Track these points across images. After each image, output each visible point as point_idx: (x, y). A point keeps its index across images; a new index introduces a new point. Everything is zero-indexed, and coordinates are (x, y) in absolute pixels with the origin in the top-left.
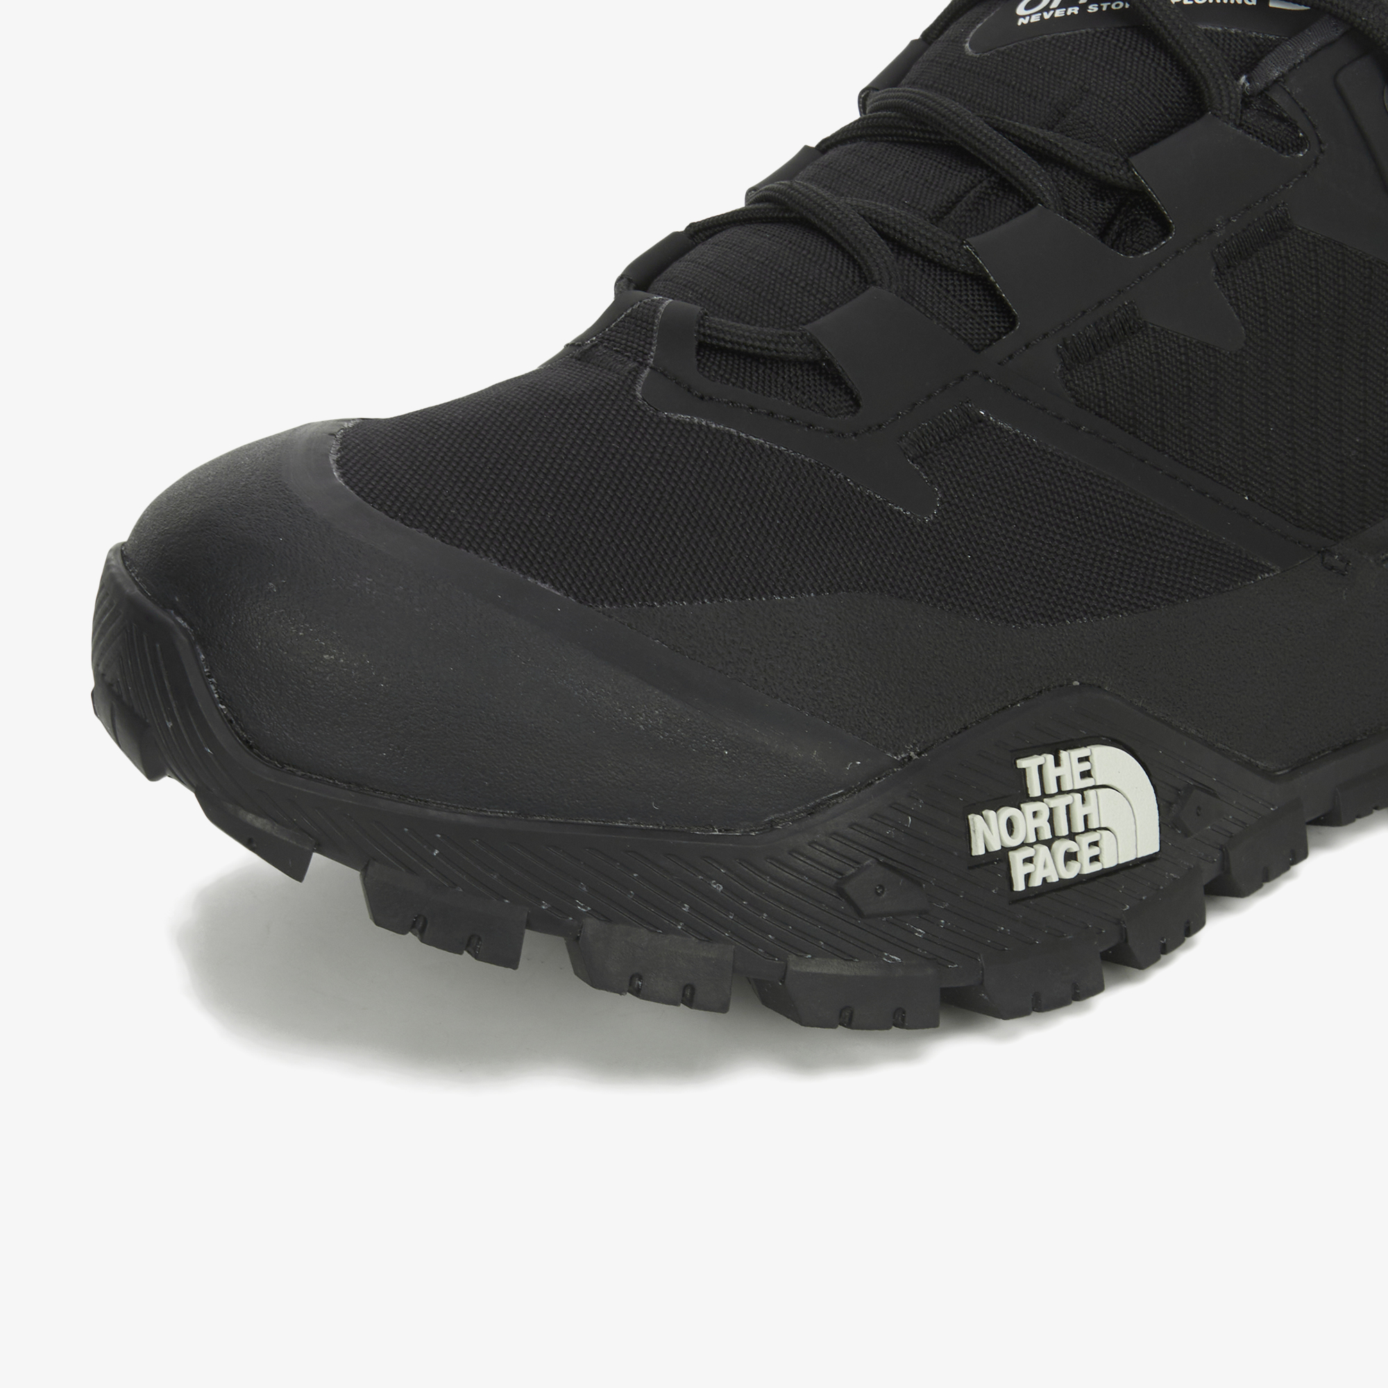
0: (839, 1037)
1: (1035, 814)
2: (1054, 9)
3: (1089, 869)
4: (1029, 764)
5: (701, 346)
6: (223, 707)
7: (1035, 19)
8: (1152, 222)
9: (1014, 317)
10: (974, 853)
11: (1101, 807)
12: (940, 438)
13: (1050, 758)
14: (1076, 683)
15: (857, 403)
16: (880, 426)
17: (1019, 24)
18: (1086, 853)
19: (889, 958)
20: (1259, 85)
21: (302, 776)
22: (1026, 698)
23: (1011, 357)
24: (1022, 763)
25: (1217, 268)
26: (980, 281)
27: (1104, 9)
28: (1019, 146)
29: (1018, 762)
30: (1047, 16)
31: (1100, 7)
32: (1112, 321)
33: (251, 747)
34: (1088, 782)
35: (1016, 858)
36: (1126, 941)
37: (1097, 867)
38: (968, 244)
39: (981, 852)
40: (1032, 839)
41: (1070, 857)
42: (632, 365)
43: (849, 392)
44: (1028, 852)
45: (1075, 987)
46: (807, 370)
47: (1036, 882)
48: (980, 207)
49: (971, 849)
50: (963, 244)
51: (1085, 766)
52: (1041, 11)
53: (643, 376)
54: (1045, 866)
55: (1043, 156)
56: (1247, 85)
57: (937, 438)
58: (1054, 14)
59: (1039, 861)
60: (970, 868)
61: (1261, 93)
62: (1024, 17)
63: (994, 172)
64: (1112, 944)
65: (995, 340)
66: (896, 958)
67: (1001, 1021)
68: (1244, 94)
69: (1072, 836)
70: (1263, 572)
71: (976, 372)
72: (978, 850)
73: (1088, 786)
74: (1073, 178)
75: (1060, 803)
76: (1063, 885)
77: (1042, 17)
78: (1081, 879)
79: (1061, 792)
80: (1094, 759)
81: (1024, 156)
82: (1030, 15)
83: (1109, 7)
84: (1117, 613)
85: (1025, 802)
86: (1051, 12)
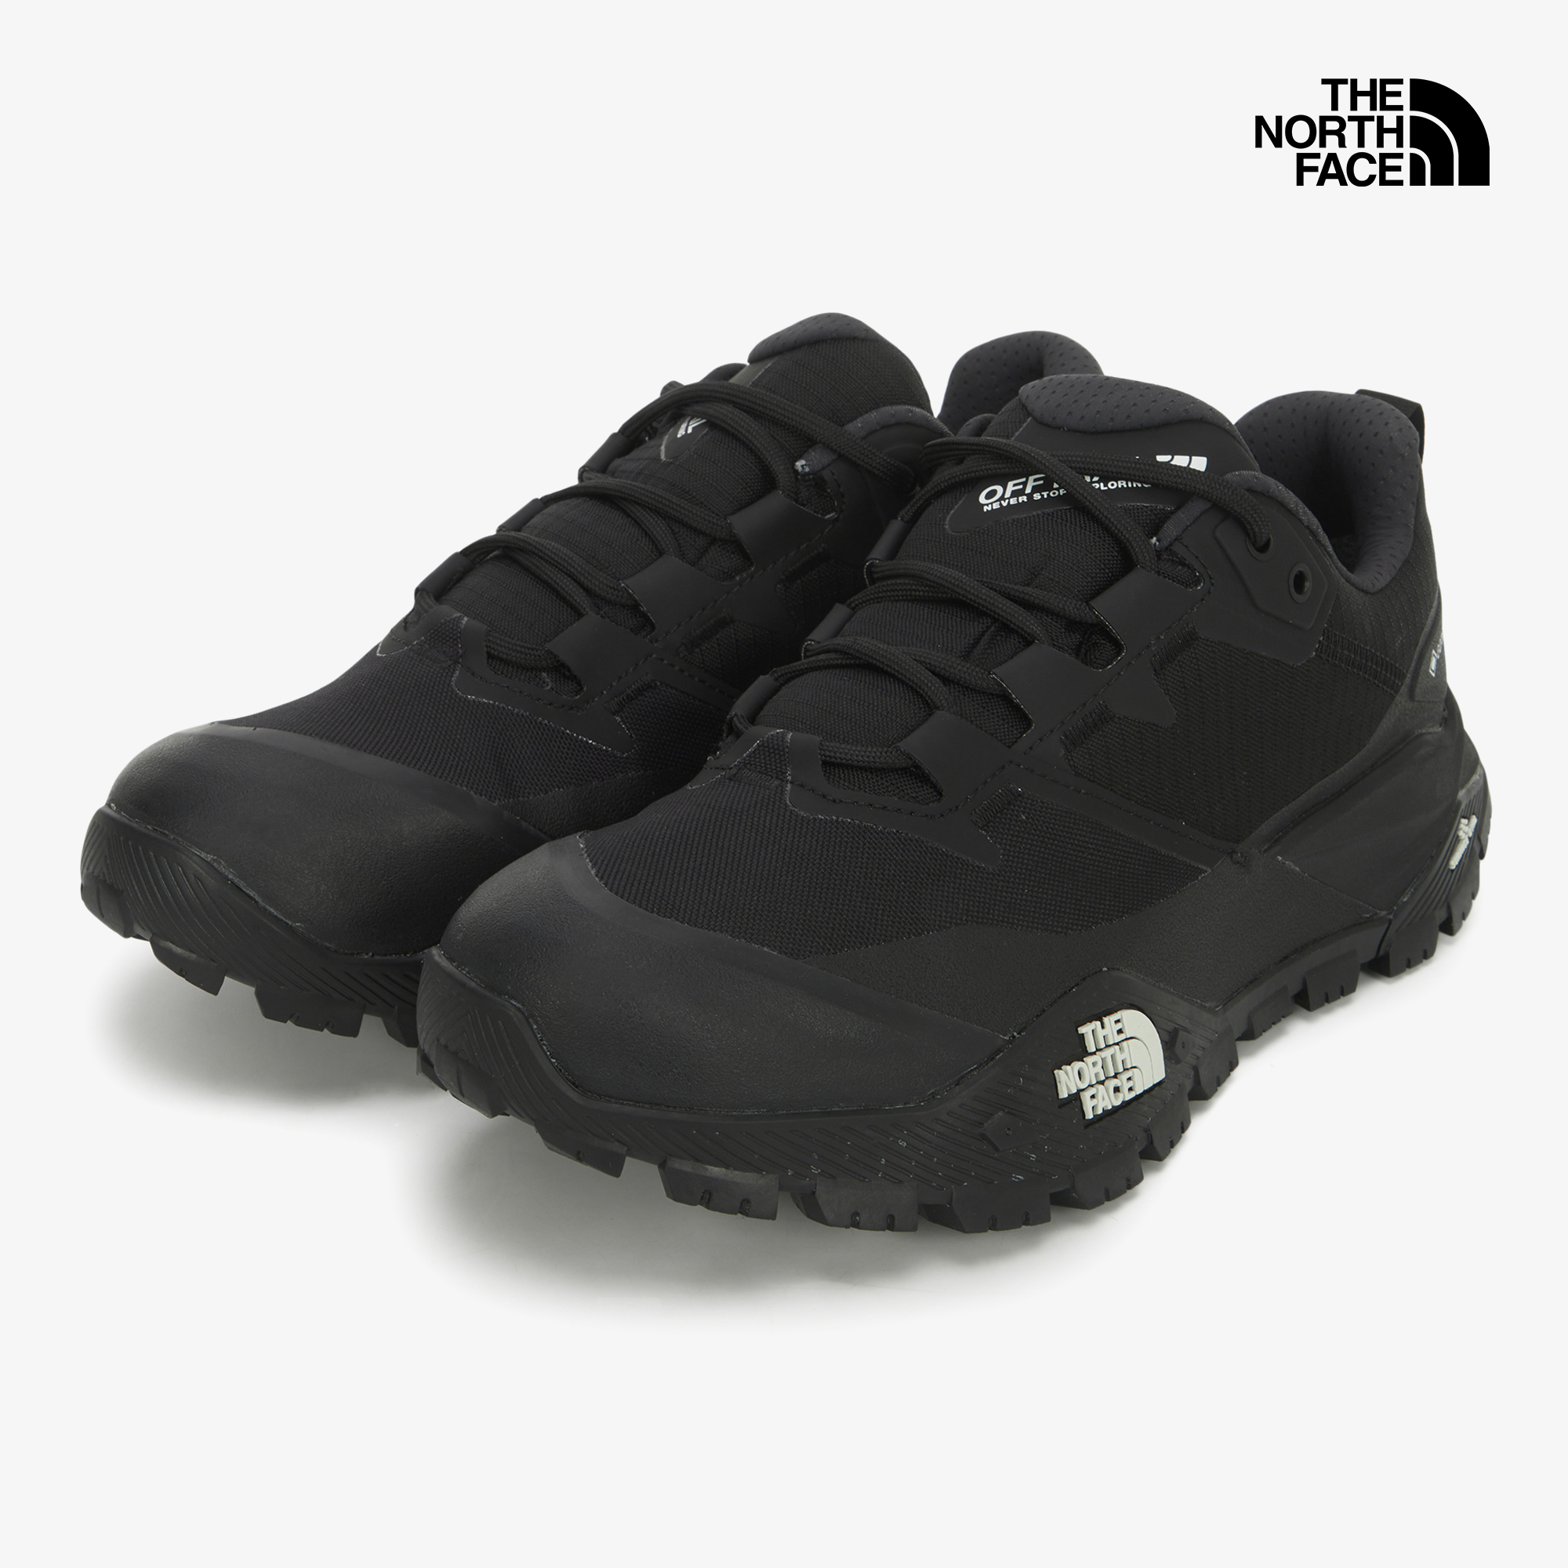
0: (990, 1238)
1: (1094, 1064)
2: (1009, 498)
3: (1129, 1096)
4: (1085, 1030)
5: (825, 763)
6: (554, 1061)
7: (996, 506)
8: (1108, 644)
9: (1030, 720)
10: (1061, 1097)
11: (1132, 1053)
12: (996, 810)
13: (1099, 1023)
14: (1105, 969)
15: (940, 794)
16: (957, 808)
17: (985, 510)
18: (1126, 1086)
19: (1015, 1178)
20: (1165, 543)
21: (616, 1103)
22: (1077, 985)
23: (1031, 748)
24: (1082, 1030)
25: (1155, 671)
26: (1005, 697)
27: (1045, 496)
28: (1011, 600)
29: (1079, 1029)
30: (1005, 504)
31: (1043, 496)
32: (1094, 715)
33: (577, 1087)
34: (1122, 1037)
35: (1086, 1097)
36: (1152, 1143)
37: (1133, 1095)
38: (994, 673)
39: (1066, 1096)
40: (1094, 1082)
41: (1117, 1090)
42: (777, 782)
43: (934, 786)
44: (1092, 1091)
45: (1128, 1180)
46: (902, 774)
47: (1100, 1111)
48: (992, 645)
49: (1058, 1094)
50: (989, 674)
51: (1119, 1026)
52: (999, 500)
53: (787, 789)
54: (1103, 1099)
55: (1028, 605)
56: (1158, 543)
57: (994, 810)
58: (1009, 502)
59: (1100, 1097)
60: (1059, 1107)
61: (1167, 548)
62: (987, 505)
63: (997, 620)
64: (1144, 1146)
65: (1019, 738)
66: (1020, 1177)
67: (1086, 1210)
68: (1156, 551)
69: (1115, 1077)
70: (1200, 873)
71: (1011, 762)
72: (1064, 1094)
73: (1124, 1038)
74: (1052, 619)
75: (1107, 1053)
76: (1115, 1109)
77: (1001, 504)
78: (1126, 1104)
79: (1107, 1046)
80: (1124, 1020)
81: (1015, 607)
82: (992, 503)
83: (1048, 495)
84: (1122, 916)
85: (1085, 1057)
86: (1007, 501)
